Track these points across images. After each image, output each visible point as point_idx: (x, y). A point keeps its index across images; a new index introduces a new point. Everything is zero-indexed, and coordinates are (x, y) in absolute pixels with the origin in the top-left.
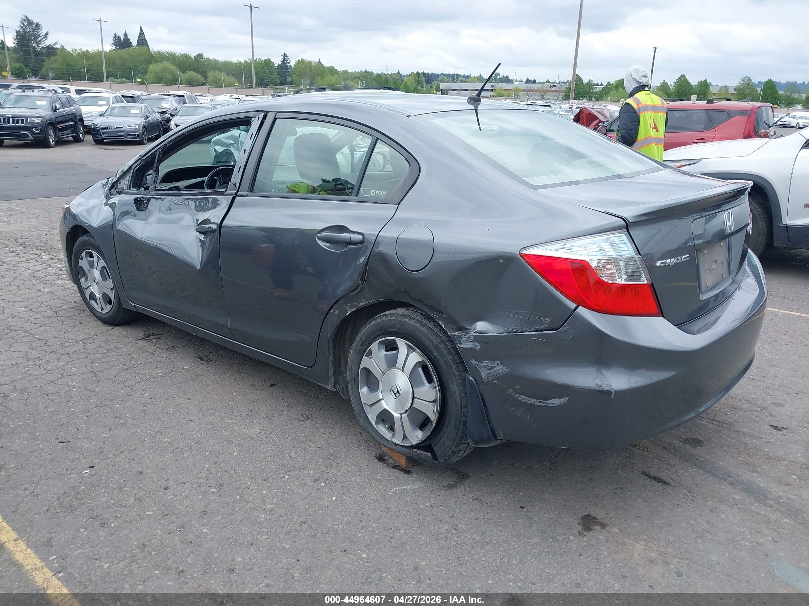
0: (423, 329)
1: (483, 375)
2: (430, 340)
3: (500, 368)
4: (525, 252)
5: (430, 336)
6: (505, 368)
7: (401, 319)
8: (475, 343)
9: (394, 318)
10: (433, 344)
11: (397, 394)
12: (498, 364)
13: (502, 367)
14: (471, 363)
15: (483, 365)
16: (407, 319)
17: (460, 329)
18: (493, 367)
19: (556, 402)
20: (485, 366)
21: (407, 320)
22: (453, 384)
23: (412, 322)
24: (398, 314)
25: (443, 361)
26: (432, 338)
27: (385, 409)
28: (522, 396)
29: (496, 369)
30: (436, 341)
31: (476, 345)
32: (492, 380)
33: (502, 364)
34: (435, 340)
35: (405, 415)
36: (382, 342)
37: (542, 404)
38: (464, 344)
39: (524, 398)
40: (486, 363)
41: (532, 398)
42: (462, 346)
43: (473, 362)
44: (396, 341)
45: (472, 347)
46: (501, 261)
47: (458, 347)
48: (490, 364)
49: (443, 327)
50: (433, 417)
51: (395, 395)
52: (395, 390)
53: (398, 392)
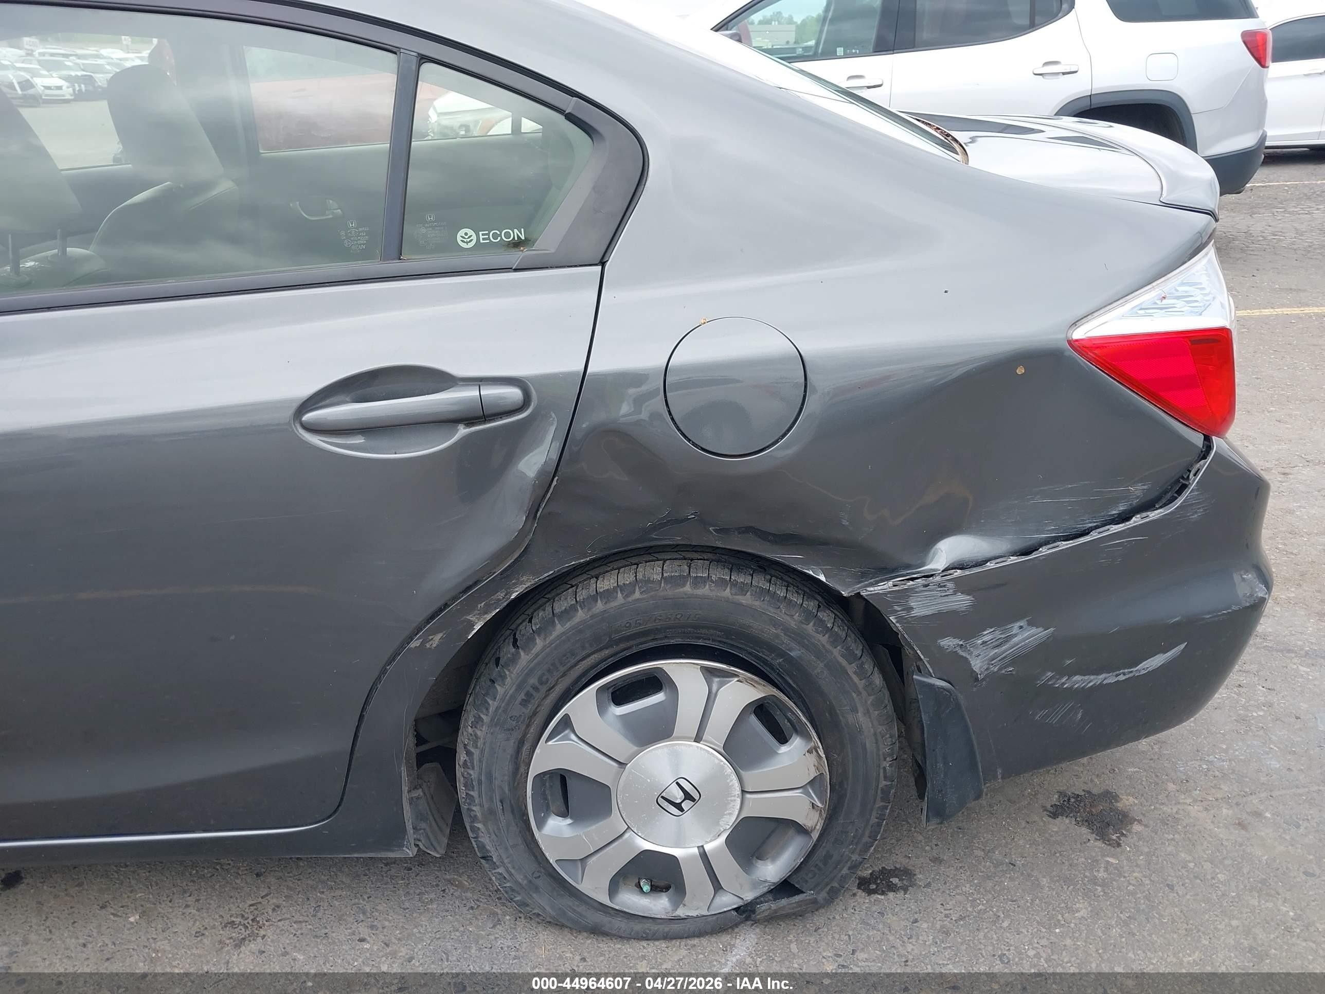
1: (977, 664)
2: (774, 623)
3: (1026, 634)
4: (1079, 334)
5: (771, 611)
6: (1041, 629)
7: (668, 591)
8: (960, 597)
9: (637, 595)
10: (787, 630)
11: (686, 805)
12: (1021, 627)
13: (1034, 630)
14: (941, 648)
15: (980, 642)
16: (684, 585)
17: (886, 570)
18: (1008, 639)
19: (1156, 661)
20: (984, 643)
21: (688, 588)
23: (705, 590)
25: (822, 665)
26: (782, 615)
27: (646, 854)
28: (1076, 677)
29: (1015, 640)
30: (793, 620)
31: (962, 601)
32: (1000, 669)
33: (1031, 624)
34: (788, 618)
35: (715, 845)
36: (600, 690)
37: (1122, 678)
38: (920, 607)
39: (1079, 681)
40: (988, 635)
41: (1098, 673)
42: (915, 613)
43: (948, 643)
44: (660, 670)
45: (943, 608)
46: (1020, 371)
47: (900, 619)
48: (998, 634)
49: (822, 578)
50: (812, 820)
51: (678, 806)
52: (678, 796)
53: (688, 796)
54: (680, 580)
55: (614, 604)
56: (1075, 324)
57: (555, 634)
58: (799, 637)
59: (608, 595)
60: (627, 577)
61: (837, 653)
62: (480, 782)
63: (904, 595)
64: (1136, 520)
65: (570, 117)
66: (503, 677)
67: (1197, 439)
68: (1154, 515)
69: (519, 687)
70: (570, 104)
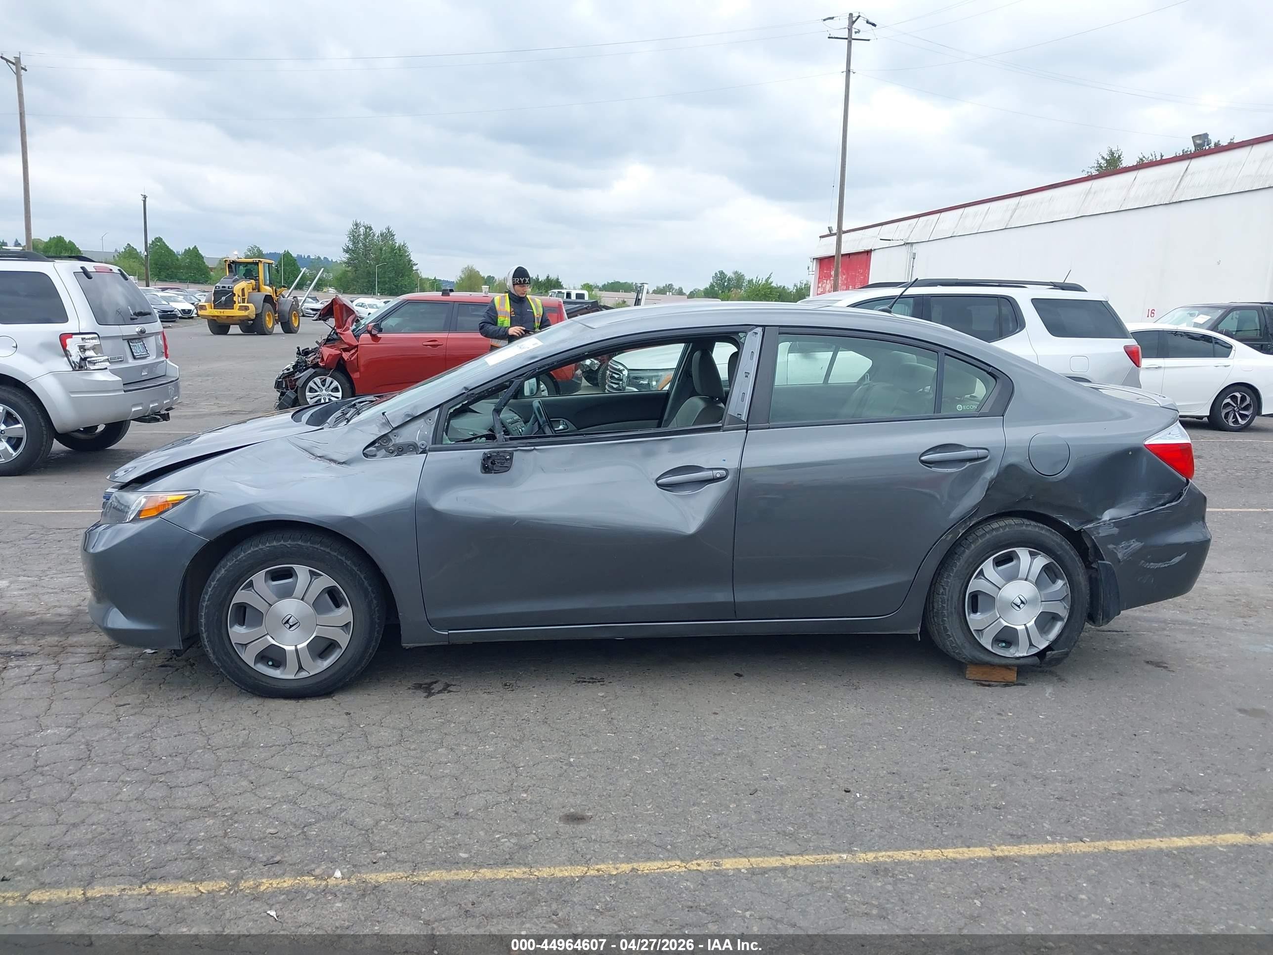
0: (1043, 532)
1: (1120, 556)
3: (1135, 545)
4: (1147, 443)
5: (1051, 536)
6: (1140, 543)
7: (1017, 528)
8: (1115, 529)
9: (1007, 529)
11: (1022, 606)
12: (1134, 542)
13: (1138, 543)
14: (1109, 549)
15: (1121, 547)
17: (1088, 521)
18: (1130, 546)
19: (1177, 560)
21: (1024, 527)
22: (1079, 575)
23: (1030, 528)
24: (1010, 525)
27: (1006, 626)
28: (1152, 564)
29: (1132, 546)
31: (1115, 531)
32: (1127, 558)
33: (1137, 540)
35: (1031, 623)
36: (994, 559)
37: (1166, 565)
38: (1103, 533)
39: (1153, 565)
40: (1123, 544)
41: (1158, 562)
42: (1100, 535)
43: (1111, 546)
44: (1014, 551)
45: (1111, 533)
46: (1130, 453)
47: (1095, 537)
48: (1127, 544)
49: (1068, 524)
50: (1064, 613)
51: (1019, 606)
52: (1019, 602)
53: (1022, 602)
54: (1022, 525)
55: (999, 533)
56: (1145, 439)
57: (978, 544)
58: (1061, 546)
59: (997, 529)
60: (1002, 523)
61: (1072, 553)
62: (948, 600)
63: (1097, 528)
64: (1167, 505)
65: (989, 373)
66: (960, 559)
67: (1184, 479)
68: (1173, 504)
69: (966, 562)
70: (990, 370)
